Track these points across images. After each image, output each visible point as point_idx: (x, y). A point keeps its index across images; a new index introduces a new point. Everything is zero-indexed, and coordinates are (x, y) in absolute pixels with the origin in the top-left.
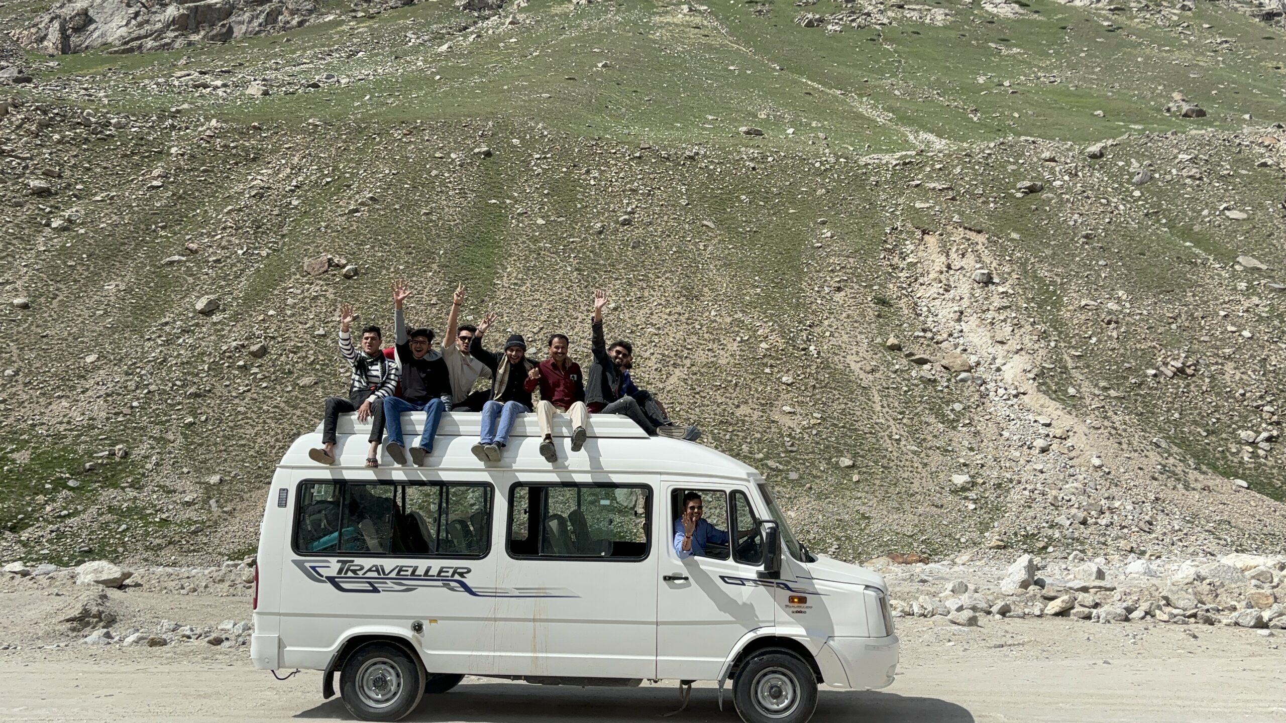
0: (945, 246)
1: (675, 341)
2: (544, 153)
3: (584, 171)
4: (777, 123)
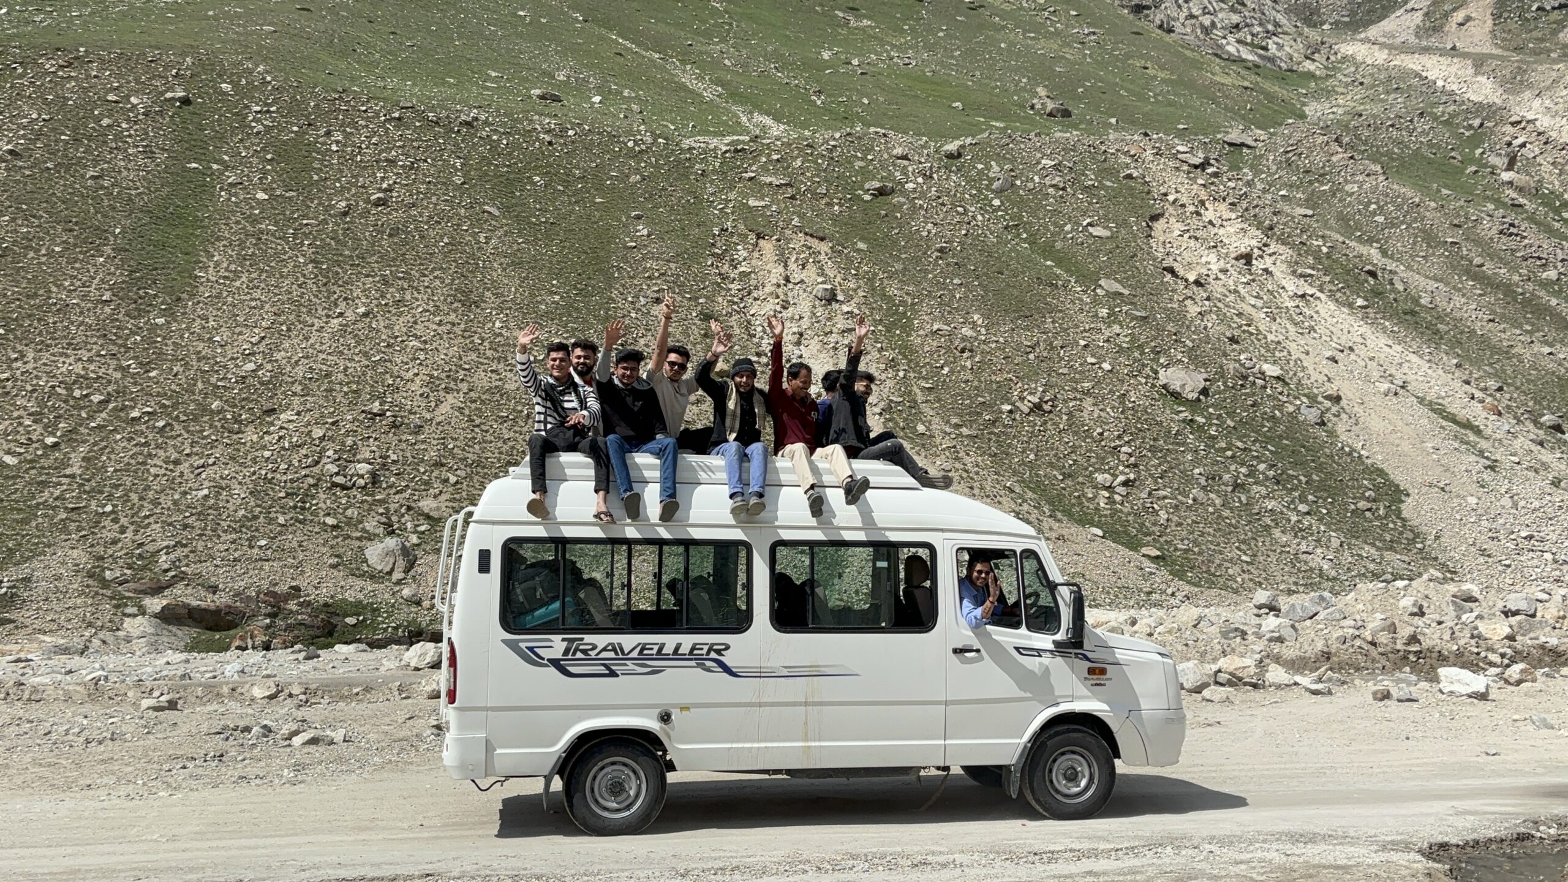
0: (783, 254)
1: (447, 359)
2: (266, 105)
3: (322, 131)
4: (581, 88)
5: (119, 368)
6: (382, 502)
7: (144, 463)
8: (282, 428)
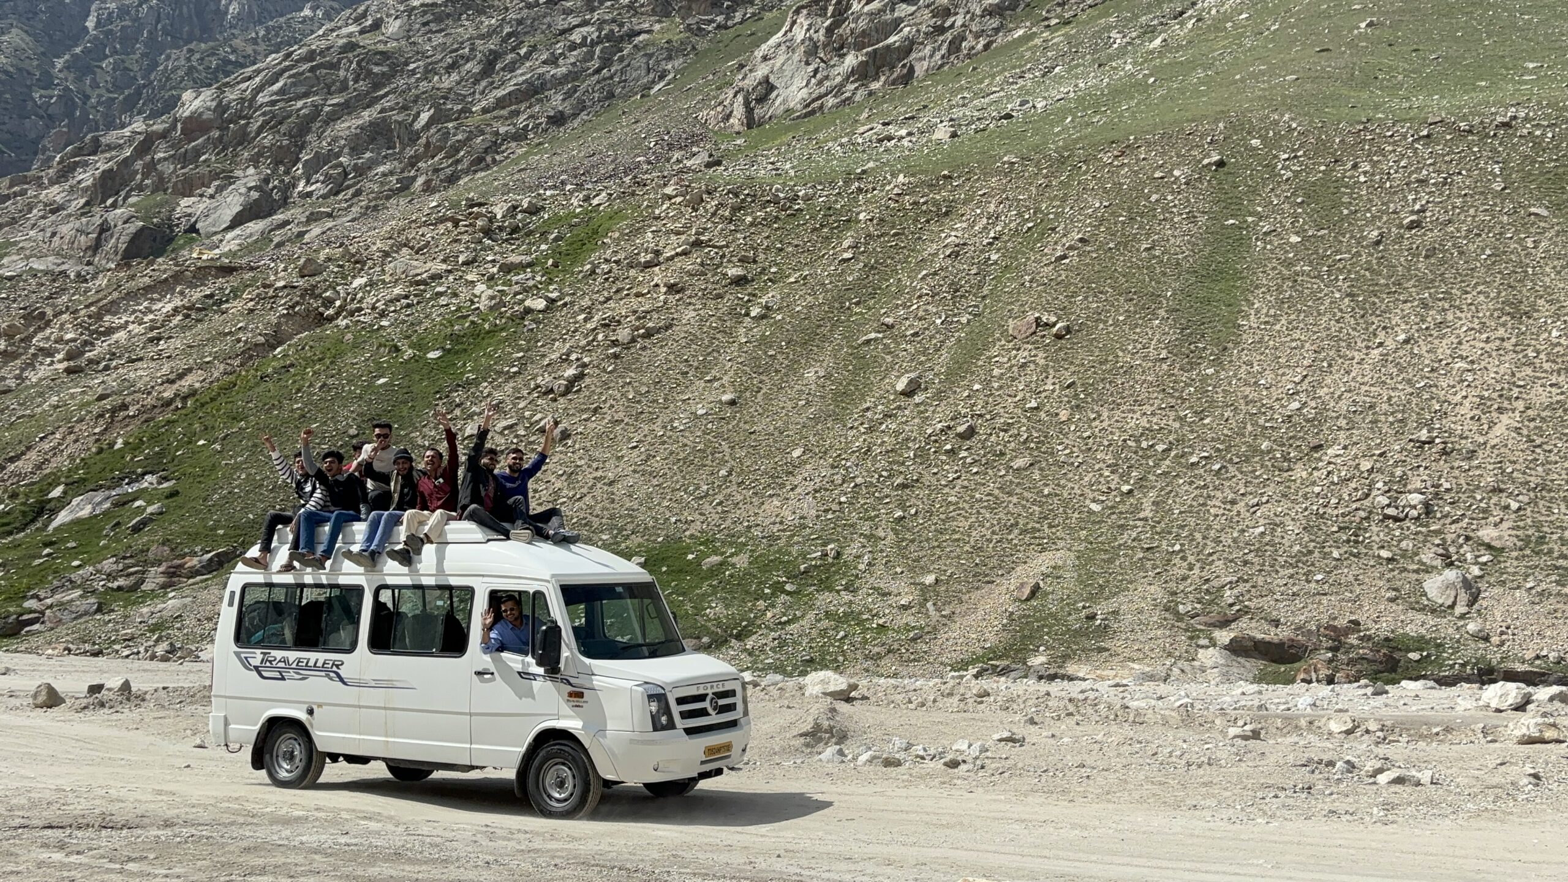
1: (1498, 377)
2: (1294, 151)
3: (1349, 165)
5: (1179, 419)
6: (1437, 532)
7: (1204, 505)
8: (1329, 463)
